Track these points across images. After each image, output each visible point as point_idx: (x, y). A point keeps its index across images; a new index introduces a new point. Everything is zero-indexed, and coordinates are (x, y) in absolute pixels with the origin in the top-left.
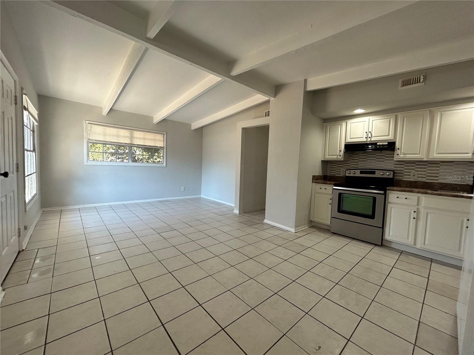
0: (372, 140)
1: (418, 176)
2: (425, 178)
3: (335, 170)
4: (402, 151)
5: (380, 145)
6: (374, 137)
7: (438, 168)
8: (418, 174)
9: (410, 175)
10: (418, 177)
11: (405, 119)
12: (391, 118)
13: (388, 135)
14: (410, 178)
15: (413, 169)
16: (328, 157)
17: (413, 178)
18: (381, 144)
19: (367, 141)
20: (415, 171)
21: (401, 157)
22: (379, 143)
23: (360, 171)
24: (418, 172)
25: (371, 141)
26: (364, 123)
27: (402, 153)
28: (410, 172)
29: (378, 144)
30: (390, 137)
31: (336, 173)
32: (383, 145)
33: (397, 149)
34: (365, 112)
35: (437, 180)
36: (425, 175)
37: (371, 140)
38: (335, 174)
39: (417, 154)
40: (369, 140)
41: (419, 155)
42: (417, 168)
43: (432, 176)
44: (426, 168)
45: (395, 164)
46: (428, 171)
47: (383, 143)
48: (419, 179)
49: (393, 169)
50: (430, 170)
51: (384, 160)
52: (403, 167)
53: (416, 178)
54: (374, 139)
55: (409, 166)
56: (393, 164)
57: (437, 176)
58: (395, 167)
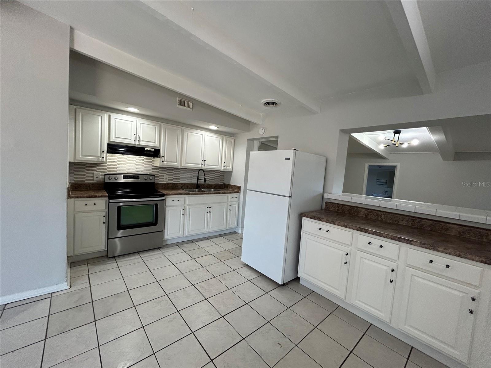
1: (169, 179)
2: (172, 180)
3: (84, 175)
4: (165, 159)
5: (147, 151)
6: (142, 141)
7: (179, 173)
8: (168, 177)
9: (163, 178)
10: (169, 180)
11: (167, 130)
13: (154, 142)
14: (163, 181)
15: (165, 173)
16: (81, 158)
17: (165, 181)
18: (149, 149)
19: (135, 144)
20: (167, 174)
21: (165, 164)
22: (147, 149)
23: (123, 176)
24: (169, 176)
25: (139, 145)
26: (131, 123)
27: (165, 161)
28: (163, 176)
29: (146, 149)
30: (156, 145)
31: (86, 178)
32: (150, 151)
33: (162, 156)
34: (138, 113)
35: (179, 181)
36: (172, 178)
37: (139, 143)
38: (84, 180)
39: (175, 162)
40: (137, 143)
41: (176, 163)
42: (168, 172)
43: (176, 179)
44: (173, 172)
45: (153, 169)
46: (175, 174)
47: (150, 149)
48: (169, 181)
49: (151, 173)
50: (176, 174)
51: (143, 164)
52: (158, 172)
53: (167, 180)
54: (142, 143)
55: (162, 171)
56: (151, 169)
57: (179, 179)
58: (153, 172)
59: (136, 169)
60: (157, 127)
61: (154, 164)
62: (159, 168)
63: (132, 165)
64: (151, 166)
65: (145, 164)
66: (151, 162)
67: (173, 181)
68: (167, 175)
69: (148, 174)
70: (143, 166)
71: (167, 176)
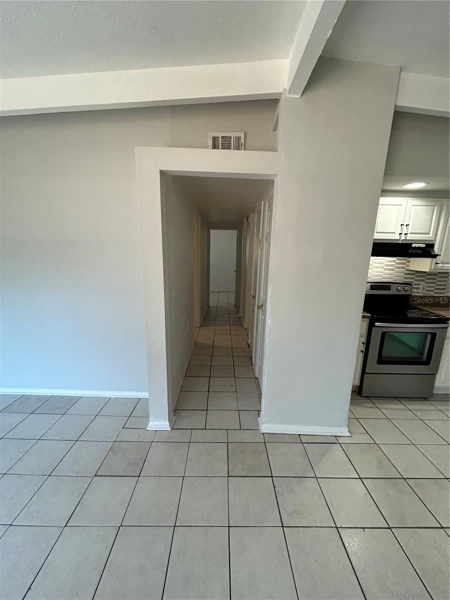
0: (408, 238)
1: (428, 289)
2: (433, 291)
4: (441, 259)
5: (415, 248)
6: (411, 233)
7: (447, 280)
9: (419, 288)
10: (427, 291)
12: (435, 206)
13: (428, 234)
14: (418, 293)
15: (424, 281)
17: (423, 292)
18: (417, 245)
21: (440, 268)
22: (416, 245)
23: (371, 285)
24: (428, 285)
25: (406, 240)
26: (399, 209)
27: (440, 262)
28: (420, 284)
29: (413, 245)
30: (430, 237)
32: (419, 248)
35: (443, 293)
36: (433, 287)
37: (406, 237)
40: (403, 237)
42: (427, 279)
43: (440, 289)
44: (435, 279)
45: (406, 274)
46: (437, 282)
47: (420, 245)
48: (427, 293)
49: (402, 280)
50: (440, 281)
51: (394, 267)
52: (413, 278)
53: (425, 291)
54: (409, 237)
55: (419, 277)
56: (404, 274)
57: (444, 289)
58: (405, 278)
59: (384, 275)
60: (436, 207)
61: (408, 266)
62: (415, 272)
63: (380, 269)
64: (404, 270)
65: (397, 268)
66: (404, 264)
67: (433, 293)
68: (426, 283)
69: (398, 282)
70: (393, 270)
71: (426, 285)
